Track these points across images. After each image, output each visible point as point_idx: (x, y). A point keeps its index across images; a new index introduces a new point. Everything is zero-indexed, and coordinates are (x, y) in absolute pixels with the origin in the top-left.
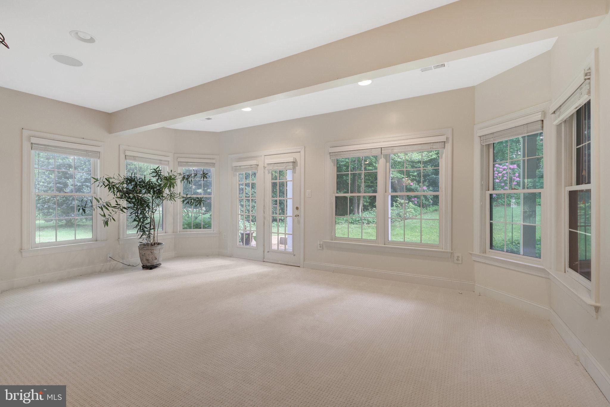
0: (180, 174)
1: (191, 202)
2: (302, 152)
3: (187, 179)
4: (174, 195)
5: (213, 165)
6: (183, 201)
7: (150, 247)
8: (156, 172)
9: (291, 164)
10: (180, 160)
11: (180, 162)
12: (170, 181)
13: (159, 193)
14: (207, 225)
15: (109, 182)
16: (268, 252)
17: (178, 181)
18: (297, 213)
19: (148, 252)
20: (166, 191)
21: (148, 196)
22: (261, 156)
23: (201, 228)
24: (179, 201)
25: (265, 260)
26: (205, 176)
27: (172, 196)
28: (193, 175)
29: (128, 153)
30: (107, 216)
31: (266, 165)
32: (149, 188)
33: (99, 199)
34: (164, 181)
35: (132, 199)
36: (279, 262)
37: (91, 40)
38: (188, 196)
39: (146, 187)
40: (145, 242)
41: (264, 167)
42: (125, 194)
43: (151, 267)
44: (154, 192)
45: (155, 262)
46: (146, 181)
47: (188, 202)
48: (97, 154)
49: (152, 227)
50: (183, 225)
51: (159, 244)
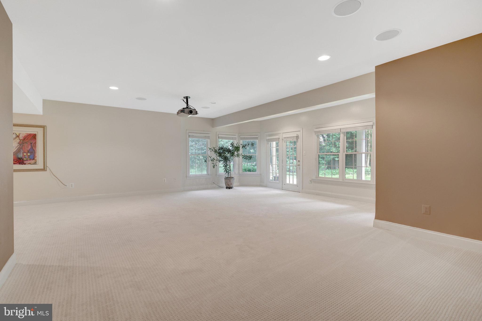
0: (242, 145)
1: (247, 158)
2: (301, 131)
3: (245, 147)
4: (239, 155)
5: (257, 138)
6: (243, 158)
7: (229, 179)
8: (232, 144)
9: (296, 138)
10: (241, 137)
11: (241, 138)
12: (237, 149)
13: (233, 154)
14: (254, 170)
15: (215, 149)
16: (285, 184)
17: (241, 148)
18: (298, 164)
19: (228, 181)
20: (236, 153)
21: (228, 155)
22: (281, 133)
23: (251, 172)
24: (241, 157)
25: (283, 189)
26: (253, 145)
27: (238, 155)
28: (247, 145)
29: (220, 136)
30: (214, 164)
31: (283, 138)
32: (229, 152)
33: (211, 157)
34: (235, 148)
35: (222, 156)
36: (290, 190)
37: (215, 103)
38: (245, 155)
39: (228, 151)
40: (227, 176)
41: (282, 139)
42: (220, 155)
43: (230, 188)
44: (231, 153)
45: (231, 186)
46: (228, 148)
47: (245, 158)
48: (208, 137)
49: (230, 170)
50: (243, 170)
51: (232, 178)
